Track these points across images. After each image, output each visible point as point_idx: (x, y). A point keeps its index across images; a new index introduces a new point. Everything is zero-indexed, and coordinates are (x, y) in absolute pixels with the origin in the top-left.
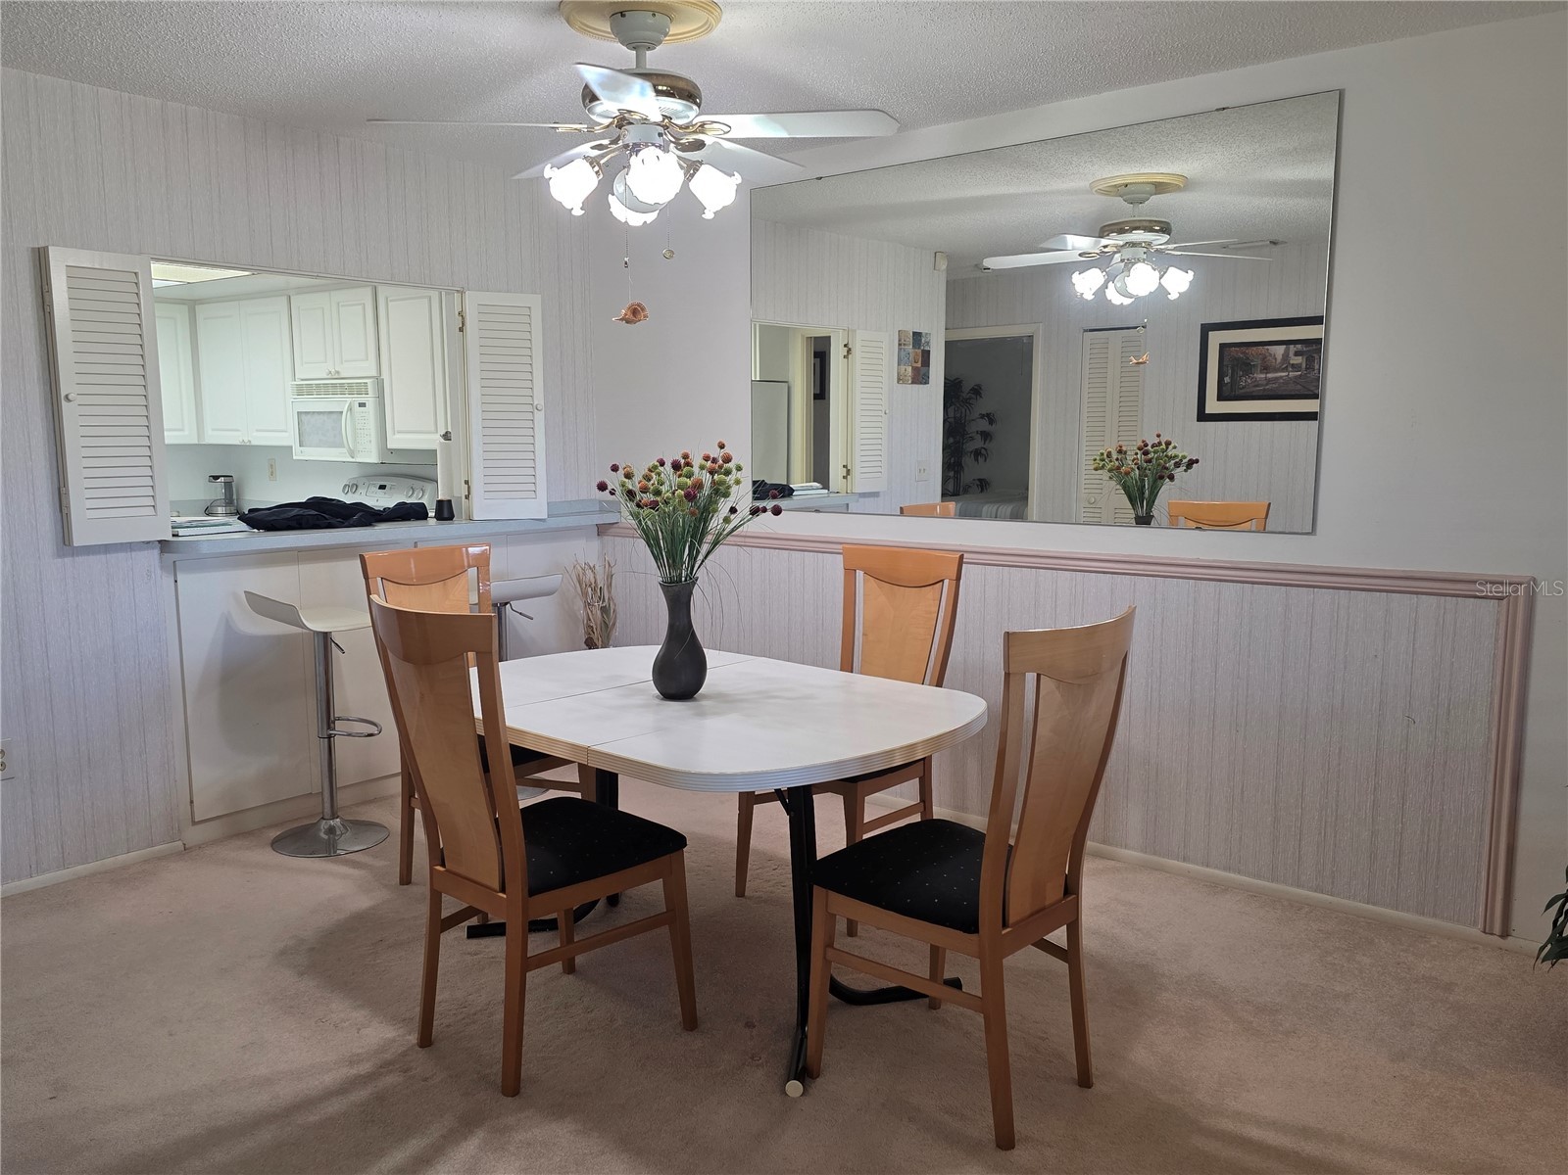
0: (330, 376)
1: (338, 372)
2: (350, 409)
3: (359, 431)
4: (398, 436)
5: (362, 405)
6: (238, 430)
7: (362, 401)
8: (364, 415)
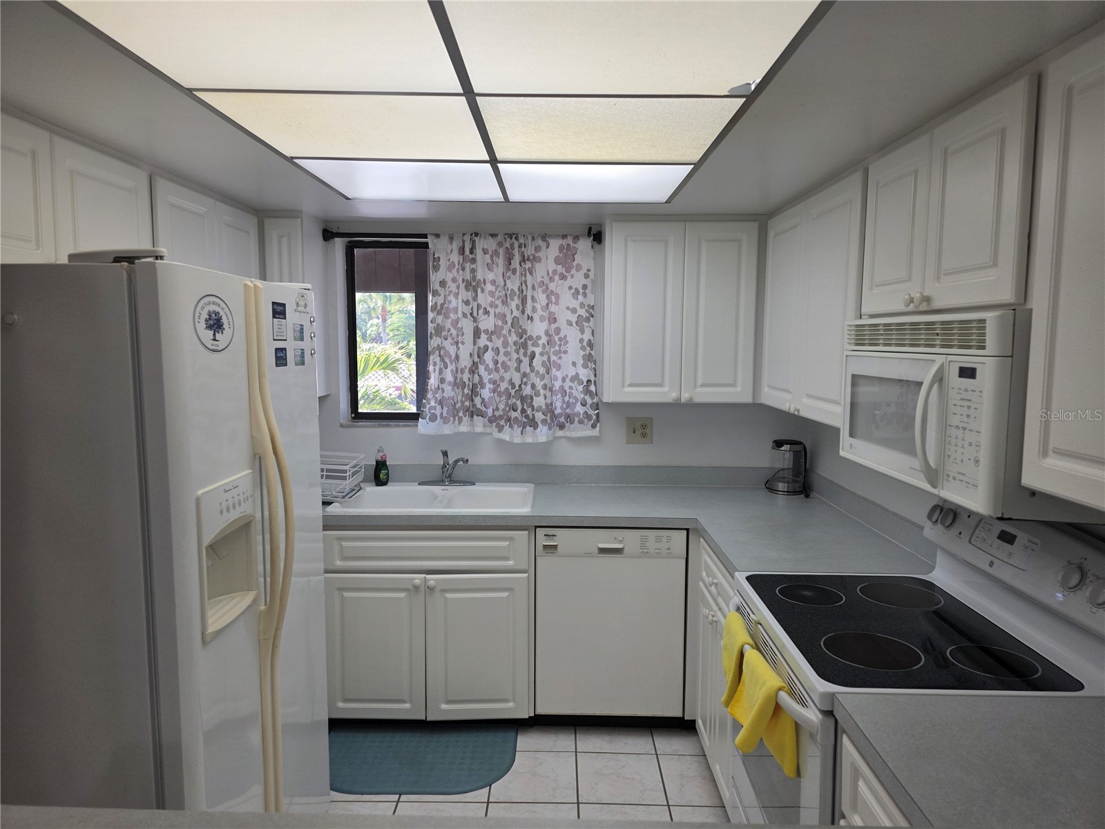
0: (911, 307)
1: (927, 299)
2: (939, 378)
3: (953, 432)
4: (1052, 462)
5: (968, 373)
6: (788, 391)
7: (968, 362)
8: (968, 396)
